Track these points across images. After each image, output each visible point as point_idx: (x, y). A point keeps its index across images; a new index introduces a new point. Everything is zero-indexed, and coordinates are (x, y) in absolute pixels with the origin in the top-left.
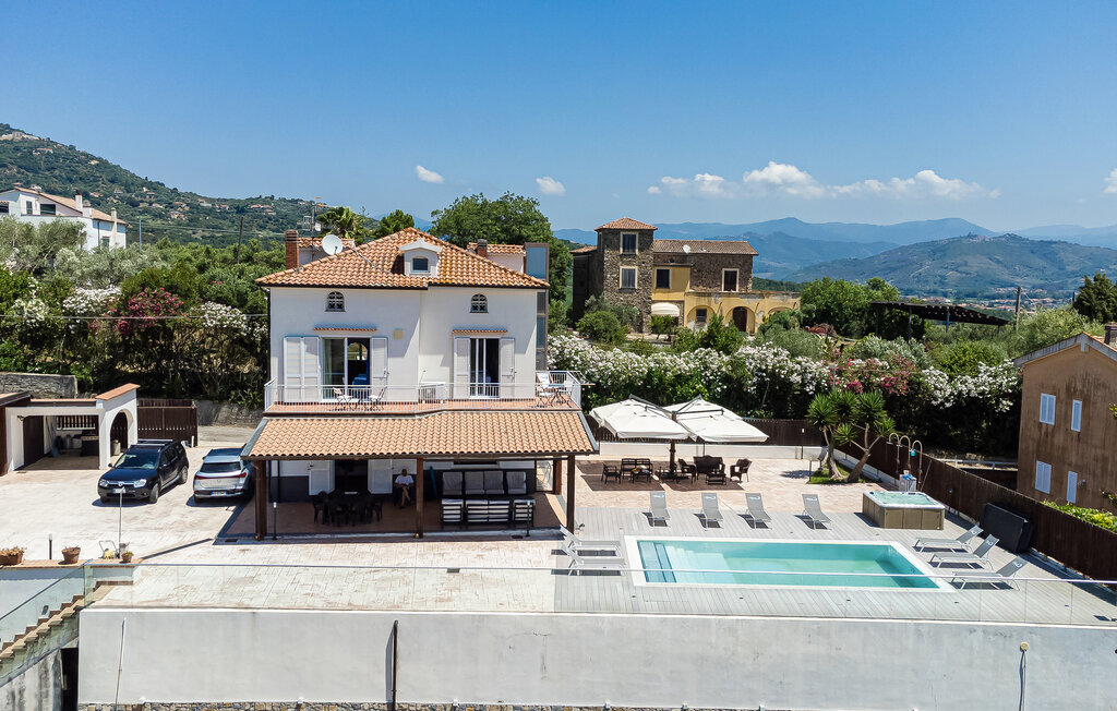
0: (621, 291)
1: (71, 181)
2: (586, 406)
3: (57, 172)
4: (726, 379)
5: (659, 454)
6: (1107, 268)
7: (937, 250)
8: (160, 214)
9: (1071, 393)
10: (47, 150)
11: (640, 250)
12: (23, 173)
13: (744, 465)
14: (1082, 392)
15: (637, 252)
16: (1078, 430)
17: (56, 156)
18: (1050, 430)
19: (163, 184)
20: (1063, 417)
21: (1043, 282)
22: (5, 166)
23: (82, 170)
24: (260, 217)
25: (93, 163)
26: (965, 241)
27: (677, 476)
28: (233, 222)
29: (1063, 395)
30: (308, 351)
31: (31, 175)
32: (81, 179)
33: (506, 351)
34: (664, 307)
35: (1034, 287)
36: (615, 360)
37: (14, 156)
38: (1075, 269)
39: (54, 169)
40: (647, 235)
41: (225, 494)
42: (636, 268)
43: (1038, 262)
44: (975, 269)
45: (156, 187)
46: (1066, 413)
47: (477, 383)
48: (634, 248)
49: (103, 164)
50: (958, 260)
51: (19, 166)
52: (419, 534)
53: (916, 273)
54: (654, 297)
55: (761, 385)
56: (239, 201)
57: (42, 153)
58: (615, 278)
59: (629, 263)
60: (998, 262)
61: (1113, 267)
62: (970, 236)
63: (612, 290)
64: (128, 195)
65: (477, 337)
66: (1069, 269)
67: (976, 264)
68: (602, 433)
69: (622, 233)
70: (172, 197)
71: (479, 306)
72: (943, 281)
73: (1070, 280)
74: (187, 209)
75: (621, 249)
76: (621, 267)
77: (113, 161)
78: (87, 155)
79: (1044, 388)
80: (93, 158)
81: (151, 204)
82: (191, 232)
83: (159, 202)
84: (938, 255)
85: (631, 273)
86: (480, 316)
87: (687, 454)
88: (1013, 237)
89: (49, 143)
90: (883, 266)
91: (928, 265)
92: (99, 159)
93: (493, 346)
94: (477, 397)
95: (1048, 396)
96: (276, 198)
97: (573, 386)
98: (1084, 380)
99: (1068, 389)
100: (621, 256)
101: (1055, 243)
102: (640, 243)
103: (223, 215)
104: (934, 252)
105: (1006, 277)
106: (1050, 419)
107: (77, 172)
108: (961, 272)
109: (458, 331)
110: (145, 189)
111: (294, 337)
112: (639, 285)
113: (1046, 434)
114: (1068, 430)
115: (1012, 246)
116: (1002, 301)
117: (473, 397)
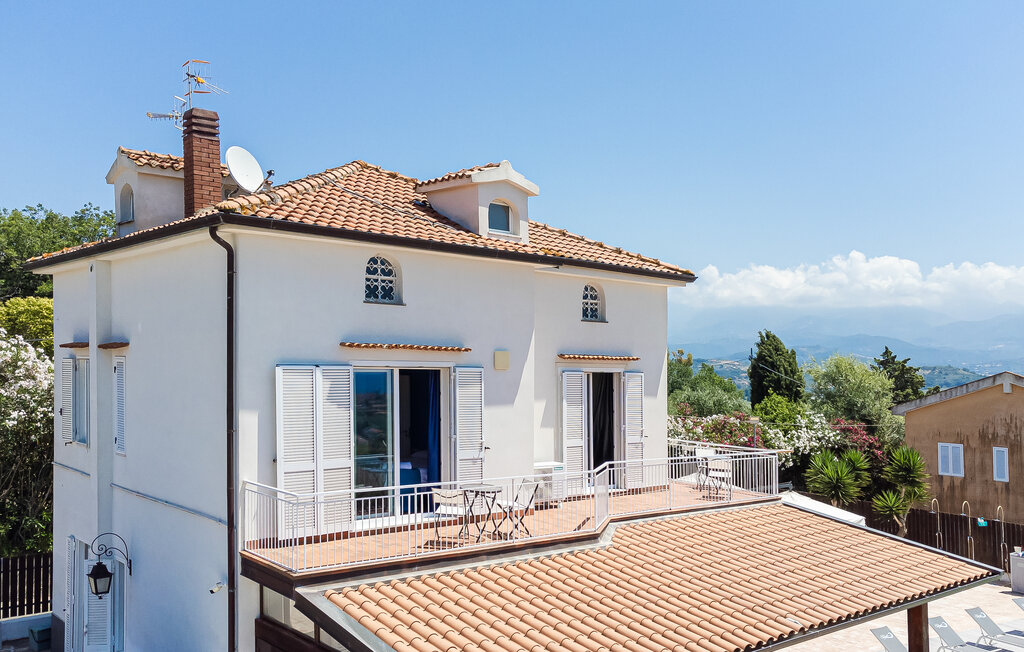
9: (987, 440)
14: (1007, 437)
16: (1007, 480)
18: (957, 483)
20: (979, 467)
29: (975, 443)
30: (331, 398)
46: (982, 463)
79: (939, 436)
95: (950, 446)
98: (1009, 426)
99: (983, 436)
106: (956, 470)
113: (952, 487)
114: (988, 483)
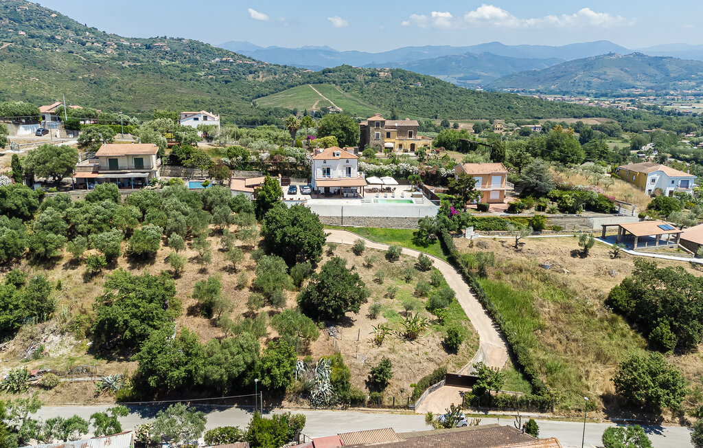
0: (375, 140)
1: (41, 28)
2: (366, 177)
3: (32, 22)
4: (396, 171)
5: (379, 187)
6: (696, 74)
7: (587, 65)
8: (100, 51)
10: (25, 8)
12: (12, 24)
13: (395, 189)
15: (380, 128)
17: (31, 11)
19: (96, 29)
21: (653, 85)
22: (1, 19)
24: (160, 51)
25: (54, 15)
26: (606, 58)
27: (382, 191)
28: (145, 55)
30: (320, 170)
31: (17, 24)
32: (47, 27)
33: (352, 169)
34: (389, 144)
35: (647, 88)
36: (372, 167)
37: (5, 12)
38: (675, 75)
39: (30, 20)
40: (383, 123)
42: (380, 133)
43: (652, 71)
44: (610, 77)
45: (93, 30)
47: (347, 175)
48: (379, 126)
49: (59, 17)
50: (601, 71)
52: (341, 198)
53: (573, 80)
54: (385, 141)
55: (403, 172)
56: (145, 39)
58: (373, 137)
59: (378, 131)
60: (626, 71)
61: (700, 73)
62: (610, 54)
63: (372, 141)
64: (78, 37)
65: (347, 167)
66: (672, 75)
67: (612, 73)
68: (368, 183)
69: (375, 122)
70: (104, 38)
71: (347, 162)
72: (589, 85)
73: (671, 83)
74: (116, 46)
75: (375, 127)
76: (375, 132)
78: (49, 11)
80: (53, 12)
81: (93, 43)
82: (121, 63)
83: (97, 42)
84: (588, 68)
85: (378, 134)
87: (384, 187)
88: (638, 55)
90: (553, 75)
91: (581, 75)
92: (56, 13)
93: (350, 168)
96: (168, 38)
97: (363, 175)
100: (375, 129)
101: (665, 58)
102: (381, 125)
103: (137, 50)
104: (586, 66)
105: (630, 81)
107: (44, 22)
108: (601, 79)
109: (344, 166)
110: (87, 33)
112: (381, 137)
115: (638, 59)
116: (622, 99)
117: (346, 177)
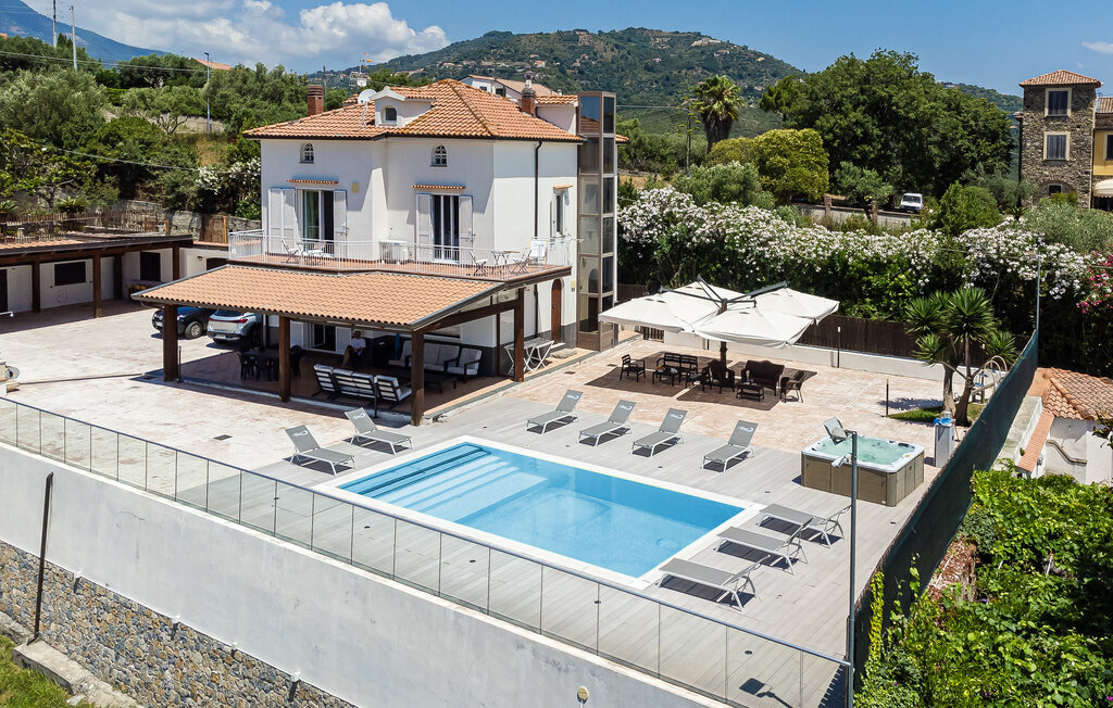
0: (1045, 163)
1: (741, 77)
3: (731, 70)
10: (724, 51)
11: (1073, 110)
15: (1069, 111)
17: (731, 56)
22: (693, 68)
23: (751, 67)
25: (760, 59)
30: (286, 202)
31: (711, 74)
32: (749, 75)
33: (463, 210)
37: (700, 59)
39: (729, 67)
40: (1085, 92)
41: (224, 338)
42: (1068, 134)
47: (442, 246)
48: (1065, 108)
49: (769, 60)
51: (704, 68)
52: (282, 398)
54: (1098, 170)
57: (721, 54)
58: (1037, 148)
59: (1057, 128)
63: (1034, 162)
65: (442, 194)
69: (1047, 91)
71: (441, 160)
75: (1046, 110)
76: (1046, 134)
77: (777, 57)
78: (756, 53)
80: (760, 55)
85: (1060, 141)
86: (440, 170)
89: (728, 45)
92: (766, 56)
93: (454, 204)
94: (443, 260)
100: (1046, 119)
102: (1074, 102)
107: (745, 69)
109: (420, 187)
111: (276, 188)
112: (1072, 155)
117: (437, 261)
